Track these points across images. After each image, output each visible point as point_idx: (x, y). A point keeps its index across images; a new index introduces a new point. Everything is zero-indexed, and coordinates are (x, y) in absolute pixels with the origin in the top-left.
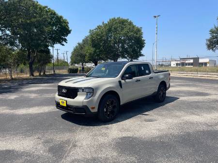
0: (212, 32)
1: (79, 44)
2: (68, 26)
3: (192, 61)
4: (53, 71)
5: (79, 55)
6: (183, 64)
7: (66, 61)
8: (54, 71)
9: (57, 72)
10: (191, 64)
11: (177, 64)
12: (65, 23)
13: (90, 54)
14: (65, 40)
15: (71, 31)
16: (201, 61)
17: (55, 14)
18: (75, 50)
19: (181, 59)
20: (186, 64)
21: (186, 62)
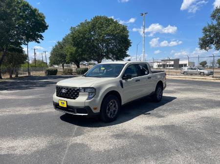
0: (205, 30)
1: (59, 43)
2: (44, 21)
3: (172, 63)
4: (27, 73)
5: (58, 56)
6: (164, 66)
7: (45, 61)
8: (29, 73)
9: (33, 74)
10: (172, 66)
11: (159, 66)
12: (41, 17)
13: (71, 54)
14: (41, 37)
15: (48, 26)
16: (181, 62)
17: (28, 5)
18: (54, 49)
19: (162, 61)
20: (167, 66)
21: (168, 63)
